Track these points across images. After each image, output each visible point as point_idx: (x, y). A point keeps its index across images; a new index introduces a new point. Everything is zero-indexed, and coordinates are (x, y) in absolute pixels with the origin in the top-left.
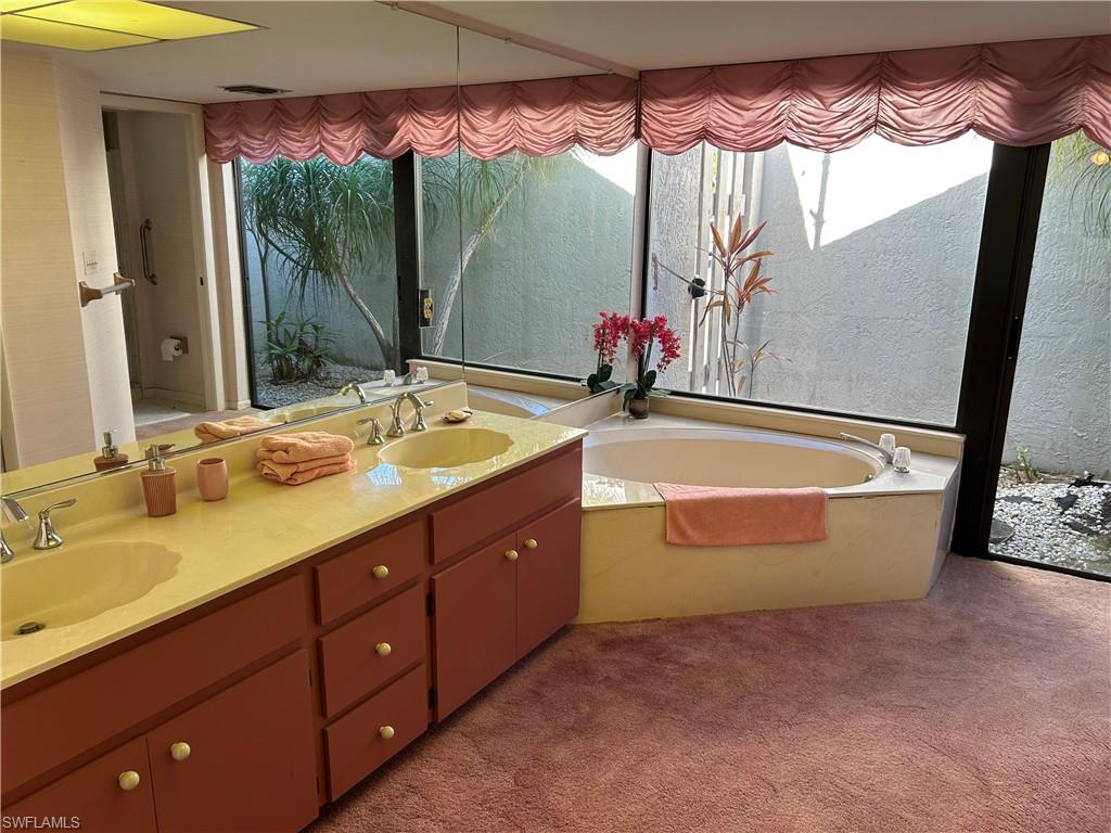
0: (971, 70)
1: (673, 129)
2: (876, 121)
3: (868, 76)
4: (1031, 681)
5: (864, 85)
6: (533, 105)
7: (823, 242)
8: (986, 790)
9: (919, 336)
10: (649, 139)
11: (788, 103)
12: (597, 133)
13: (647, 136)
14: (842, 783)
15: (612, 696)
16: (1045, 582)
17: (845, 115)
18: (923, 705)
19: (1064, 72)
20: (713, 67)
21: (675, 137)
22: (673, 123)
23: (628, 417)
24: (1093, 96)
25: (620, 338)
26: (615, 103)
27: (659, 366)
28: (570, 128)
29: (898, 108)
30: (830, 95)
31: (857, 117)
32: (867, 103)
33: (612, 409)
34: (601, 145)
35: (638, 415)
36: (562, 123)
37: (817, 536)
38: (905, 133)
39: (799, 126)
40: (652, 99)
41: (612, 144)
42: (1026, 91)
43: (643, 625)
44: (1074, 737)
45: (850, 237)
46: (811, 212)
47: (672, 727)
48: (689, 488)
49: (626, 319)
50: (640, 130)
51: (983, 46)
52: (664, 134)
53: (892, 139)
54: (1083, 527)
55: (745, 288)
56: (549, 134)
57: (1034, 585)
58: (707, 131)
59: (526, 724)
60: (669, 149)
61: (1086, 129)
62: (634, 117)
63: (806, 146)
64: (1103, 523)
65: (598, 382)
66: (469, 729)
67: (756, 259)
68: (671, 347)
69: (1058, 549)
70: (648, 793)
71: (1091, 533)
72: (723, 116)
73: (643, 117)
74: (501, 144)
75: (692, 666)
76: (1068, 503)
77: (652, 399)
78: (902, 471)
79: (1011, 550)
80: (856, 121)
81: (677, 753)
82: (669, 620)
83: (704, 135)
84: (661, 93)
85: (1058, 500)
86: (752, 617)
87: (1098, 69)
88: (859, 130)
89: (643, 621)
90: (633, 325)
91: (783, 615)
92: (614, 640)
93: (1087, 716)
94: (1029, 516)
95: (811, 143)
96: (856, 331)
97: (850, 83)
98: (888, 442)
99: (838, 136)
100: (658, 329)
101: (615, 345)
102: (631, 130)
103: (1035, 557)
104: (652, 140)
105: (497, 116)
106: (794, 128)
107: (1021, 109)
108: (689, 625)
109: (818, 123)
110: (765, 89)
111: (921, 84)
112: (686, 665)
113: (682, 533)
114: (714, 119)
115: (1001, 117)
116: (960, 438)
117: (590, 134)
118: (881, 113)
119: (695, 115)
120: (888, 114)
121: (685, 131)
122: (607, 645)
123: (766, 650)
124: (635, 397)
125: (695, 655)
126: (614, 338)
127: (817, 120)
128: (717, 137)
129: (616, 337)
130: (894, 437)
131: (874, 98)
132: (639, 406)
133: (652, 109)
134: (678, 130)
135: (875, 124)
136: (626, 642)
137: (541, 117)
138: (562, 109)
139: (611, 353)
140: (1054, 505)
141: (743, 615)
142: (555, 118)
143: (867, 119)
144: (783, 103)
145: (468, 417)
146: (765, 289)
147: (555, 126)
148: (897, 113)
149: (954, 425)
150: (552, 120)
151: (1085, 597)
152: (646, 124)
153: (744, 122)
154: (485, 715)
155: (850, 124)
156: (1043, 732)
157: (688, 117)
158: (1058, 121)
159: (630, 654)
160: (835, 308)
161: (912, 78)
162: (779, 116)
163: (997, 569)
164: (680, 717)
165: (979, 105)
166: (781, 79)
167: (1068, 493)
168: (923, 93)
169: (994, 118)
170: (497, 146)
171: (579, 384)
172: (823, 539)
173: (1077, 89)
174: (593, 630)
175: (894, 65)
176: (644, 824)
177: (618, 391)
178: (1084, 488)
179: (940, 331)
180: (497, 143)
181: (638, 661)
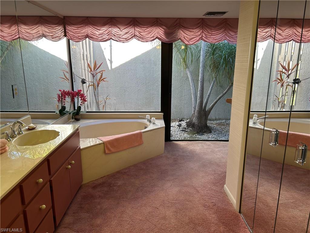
0: (155, 24)
1: (77, 34)
2: (135, 35)
3: (131, 24)
4: (193, 166)
5: (130, 26)
6: (25, 24)
7: (113, 68)
8: (198, 192)
9: (139, 91)
10: (69, 37)
11: (110, 29)
12: (51, 34)
13: (69, 36)
14: (171, 201)
15: (104, 200)
16: (183, 144)
17: (126, 33)
18: (177, 177)
19: (175, 26)
20: (87, 17)
21: (78, 37)
22: (77, 33)
23: (74, 121)
24: (182, 32)
25: (66, 97)
26: (57, 25)
27: (81, 105)
28: (41, 32)
29: (140, 32)
30: (122, 28)
31: (129, 34)
32: (131, 30)
33: (69, 119)
34: (53, 38)
35: (77, 120)
36: (37, 31)
37: (141, 143)
38: (142, 39)
39: (114, 35)
40: (69, 25)
41: (57, 38)
42: (168, 30)
43: (102, 179)
44: (207, 175)
45: (119, 66)
46: (108, 59)
47: (125, 203)
48: (108, 137)
49: (69, 91)
50: (66, 34)
51: (157, 18)
52: (74, 36)
53: (139, 40)
54: (184, 130)
55: (99, 81)
56: (32, 34)
57: (183, 145)
58: (88, 35)
59: (83, 217)
60: (77, 40)
61: (181, 39)
62: (63, 30)
63: (117, 41)
64: (188, 129)
65: (62, 111)
66: (66, 225)
67: (101, 72)
68: (84, 98)
69: (182, 136)
70: (128, 222)
71: (186, 131)
72: (92, 31)
73: (66, 30)
74: (13, 36)
75: (120, 185)
76: (180, 126)
77: (82, 115)
78: (154, 123)
79: (173, 138)
80: (129, 35)
81: (130, 209)
82: (108, 175)
83: (87, 36)
84: (71, 23)
85: (178, 125)
86: (129, 168)
87: (183, 26)
88: (131, 37)
89: (101, 178)
90: (71, 93)
91: (135, 166)
92: (95, 185)
93: (206, 170)
94: (173, 130)
95: (118, 40)
96: (124, 91)
97: (127, 25)
98: (148, 117)
99: (126, 39)
100: (79, 94)
101: (65, 100)
102: (63, 34)
103: (178, 139)
104: (71, 37)
105: (10, 27)
106: (113, 36)
107: (167, 34)
108: (114, 175)
109: (120, 35)
110: (104, 24)
111: (145, 26)
112: (119, 186)
113: (109, 150)
114: (90, 32)
115: (163, 36)
116: (162, 114)
117: (49, 35)
118: (135, 33)
119: (84, 31)
120: (137, 34)
121: (81, 35)
122: (94, 188)
123: (136, 176)
124: (76, 115)
125: (120, 183)
126: (64, 98)
127: (119, 34)
128: (91, 37)
129: (65, 97)
130: (149, 116)
131: (133, 29)
132: (78, 117)
133: (69, 28)
134: (79, 35)
135: (135, 36)
136: (99, 185)
137: (28, 28)
138: (37, 26)
139: (64, 102)
140: (178, 127)
141: (126, 169)
142: (35, 29)
143: (132, 34)
144: (109, 29)
145: (36, 127)
146: (104, 81)
147: (34, 31)
148: (140, 34)
149: (160, 111)
150: (33, 30)
151: (192, 145)
152: (68, 32)
153: (99, 34)
154: (68, 219)
155: (128, 36)
156: (201, 175)
157: (81, 31)
158: (175, 37)
159: (102, 188)
160: (118, 85)
161: (142, 25)
162: (109, 32)
163: (174, 143)
164: (125, 199)
165: (158, 33)
166: (108, 22)
167: (179, 123)
168: (144, 29)
169: (162, 36)
170: (11, 37)
171: (55, 113)
172: (143, 144)
173: (178, 30)
174: (87, 185)
175: (137, 21)
176: (132, 230)
177: (70, 113)
178: (181, 122)
179: (144, 89)
180: (12, 36)
181: (106, 189)
